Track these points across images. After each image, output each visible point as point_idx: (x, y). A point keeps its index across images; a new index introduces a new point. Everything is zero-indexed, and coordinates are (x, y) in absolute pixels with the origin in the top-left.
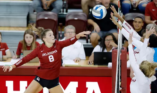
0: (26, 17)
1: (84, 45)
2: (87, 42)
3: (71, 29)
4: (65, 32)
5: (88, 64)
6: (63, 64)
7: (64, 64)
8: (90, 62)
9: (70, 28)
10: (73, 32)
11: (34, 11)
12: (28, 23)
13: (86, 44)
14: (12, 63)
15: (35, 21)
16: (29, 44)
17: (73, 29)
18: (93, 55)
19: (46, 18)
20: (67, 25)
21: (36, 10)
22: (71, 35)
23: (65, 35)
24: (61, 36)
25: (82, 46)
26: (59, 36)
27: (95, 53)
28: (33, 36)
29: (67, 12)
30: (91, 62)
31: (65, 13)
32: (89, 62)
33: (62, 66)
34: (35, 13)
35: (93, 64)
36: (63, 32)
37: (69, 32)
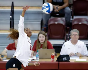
0: (40, 22)
1: (86, 44)
3: (76, 32)
4: (71, 34)
9: (74, 31)
10: (77, 35)
12: (41, 27)
16: (42, 43)
17: (77, 32)
19: (56, 23)
23: (71, 36)
24: (68, 37)
28: (45, 36)
29: (73, 18)
31: (71, 19)
33: (69, 61)
37: (74, 35)
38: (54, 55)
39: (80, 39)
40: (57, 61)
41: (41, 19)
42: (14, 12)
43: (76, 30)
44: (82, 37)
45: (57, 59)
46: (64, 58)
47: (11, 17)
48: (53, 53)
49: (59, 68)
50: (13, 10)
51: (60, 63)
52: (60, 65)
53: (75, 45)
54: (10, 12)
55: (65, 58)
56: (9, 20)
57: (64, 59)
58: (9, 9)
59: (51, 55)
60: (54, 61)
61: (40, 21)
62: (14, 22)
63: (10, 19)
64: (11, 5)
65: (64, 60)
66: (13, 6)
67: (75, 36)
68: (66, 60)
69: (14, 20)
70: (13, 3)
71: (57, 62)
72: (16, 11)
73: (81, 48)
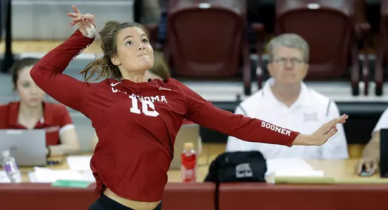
0: (130, 4)
2: (356, 92)
3: (291, 46)
5: (360, 175)
6: (267, 173)
7: (273, 174)
8: (368, 166)
9: (287, 42)
10: (299, 61)
13: (350, 98)
17: (300, 48)
19: (204, 6)
20: (284, 31)
22: (290, 69)
24: (259, 71)
26: (254, 72)
27: (383, 131)
30: (372, 166)
32: (364, 168)
33: (264, 181)
35: (376, 172)
36: (265, 57)
37: (283, 59)
38: (193, 152)
40: (207, 180)
45: (211, 170)
46: (238, 168)
48: (189, 145)
51: (224, 188)
52: (221, 197)
55: (246, 166)
57: (241, 172)
59: (183, 155)
60: (194, 178)
65: (239, 175)
67: (289, 65)
68: (250, 175)
71: (211, 187)
73: (316, 120)
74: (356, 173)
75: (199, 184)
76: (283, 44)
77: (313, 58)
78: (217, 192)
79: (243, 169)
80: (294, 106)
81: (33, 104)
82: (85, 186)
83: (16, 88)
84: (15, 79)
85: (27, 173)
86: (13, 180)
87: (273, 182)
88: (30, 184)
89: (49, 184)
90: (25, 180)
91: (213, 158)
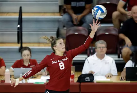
0: (55, 33)
1: (115, 60)
2: (119, 57)
5: (120, 80)
6: (94, 80)
7: (96, 80)
8: (122, 78)
9: (101, 43)
10: (105, 48)
11: (64, 27)
13: (117, 59)
14: (42, 80)
15: (65, 36)
17: (104, 44)
18: (125, 70)
19: (76, 33)
20: (98, 40)
21: (65, 25)
24: (92, 51)
25: (114, 61)
26: (90, 52)
27: (127, 68)
30: (124, 78)
33: (93, 82)
34: (65, 28)
35: (125, 80)
36: (93, 48)
38: (73, 74)
39: (107, 53)
40: (77, 82)
41: (57, 28)
42: (23, 20)
43: (102, 41)
44: (110, 50)
45: (78, 79)
46: (86, 78)
47: (19, 26)
48: (72, 72)
49: (80, 90)
50: (21, 17)
51: (82, 84)
52: (81, 87)
53: (101, 60)
54: (18, 20)
55: (88, 78)
56: (17, 30)
57: (87, 80)
58: (17, 16)
60: (74, 81)
61: (56, 30)
62: (23, 33)
63: (17, 28)
64: (18, 10)
65: (86, 80)
66: (21, 13)
67: (102, 49)
68: (89, 80)
69: (23, 30)
70: (21, 8)
71: (78, 84)
72: (25, 18)
73: (109, 64)
74: (119, 80)
75: (75, 83)
76: (99, 43)
77: (108, 47)
78: (80, 85)
79: (88, 79)
80: (102, 60)
81: (27, 61)
82: (43, 84)
83: (22, 56)
84: (22, 53)
85: (26, 80)
86: (23, 82)
87: (96, 82)
88: (28, 83)
89: (33, 83)
90: (26, 82)
91: (79, 76)
